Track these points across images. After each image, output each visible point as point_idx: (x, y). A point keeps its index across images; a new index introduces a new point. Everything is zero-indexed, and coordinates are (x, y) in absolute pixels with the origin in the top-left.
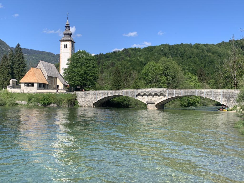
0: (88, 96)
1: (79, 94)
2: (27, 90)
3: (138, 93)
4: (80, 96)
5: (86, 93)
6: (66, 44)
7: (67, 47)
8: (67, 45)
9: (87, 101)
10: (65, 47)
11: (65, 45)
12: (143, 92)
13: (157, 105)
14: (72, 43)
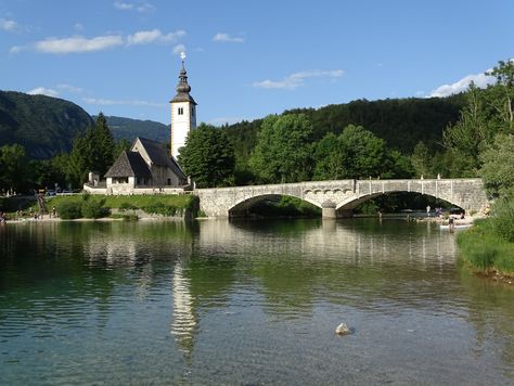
0: (219, 197)
1: (204, 193)
2: (118, 190)
3: (305, 190)
4: (207, 197)
5: (217, 191)
6: (181, 108)
7: (182, 113)
9: (218, 206)
10: (179, 114)
12: (314, 187)
13: (339, 209)
14: (191, 105)
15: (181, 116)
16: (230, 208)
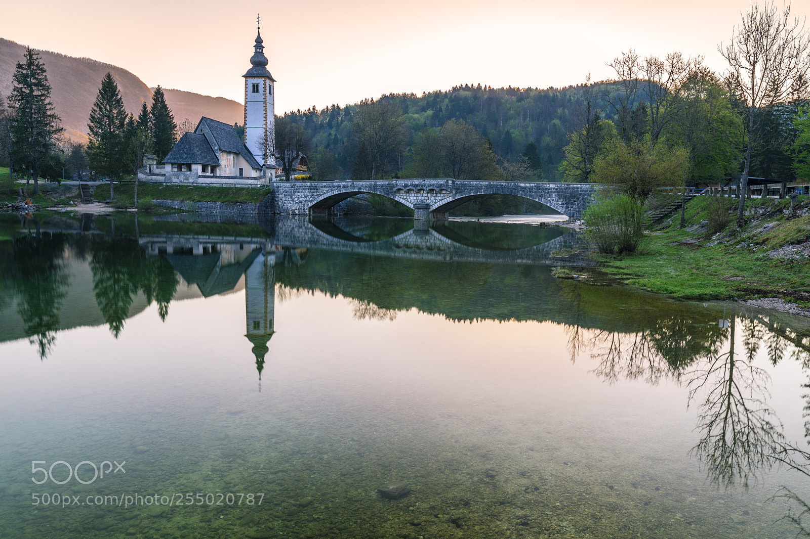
0: (298, 192)
1: (281, 187)
2: (178, 179)
3: (396, 188)
4: (284, 192)
5: (294, 185)
7: (258, 91)
8: (257, 86)
9: (297, 203)
10: (254, 91)
11: (254, 85)
12: (406, 186)
13: (434, 211)
14: (268, 82)
15: (256, 94)
16: (310, 205)
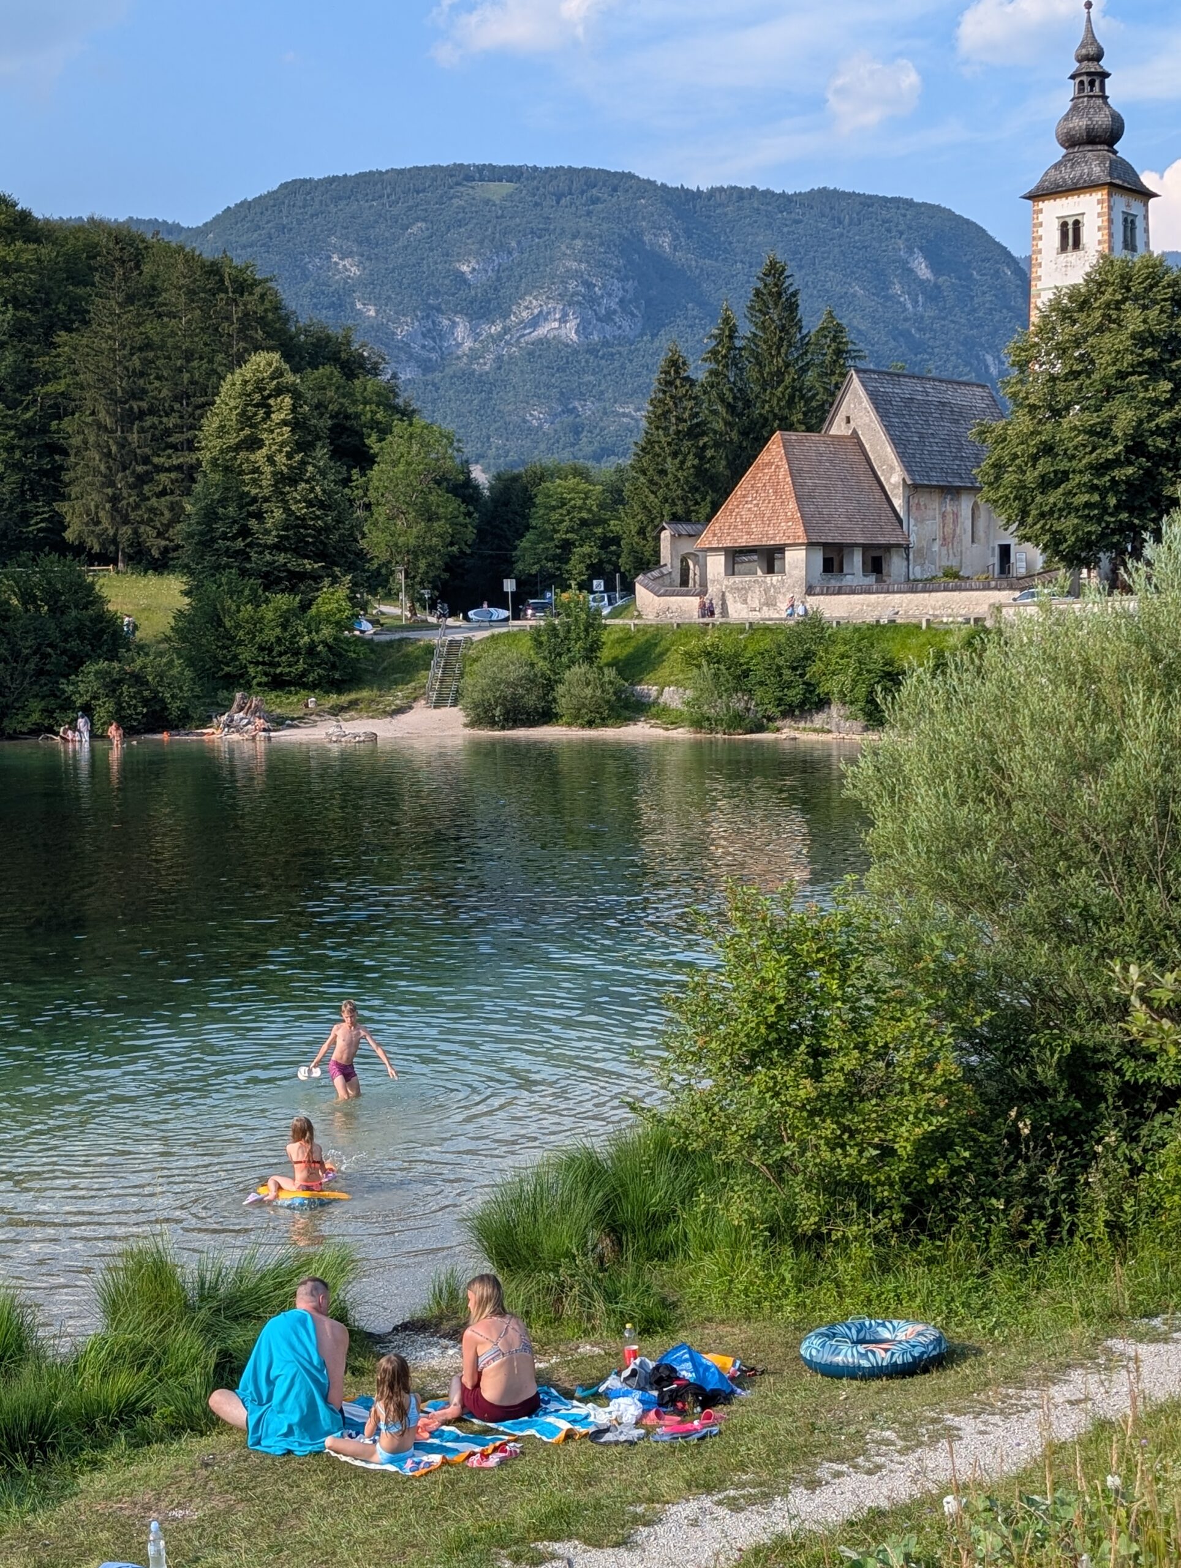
2: (745, 602)
6: (1070, 221)
7: (1077, 245)
8: (1077, 223)
10: (1064, 248)
11: (1064, 225)
14: (1121, 202)
15: (1072, 256)
